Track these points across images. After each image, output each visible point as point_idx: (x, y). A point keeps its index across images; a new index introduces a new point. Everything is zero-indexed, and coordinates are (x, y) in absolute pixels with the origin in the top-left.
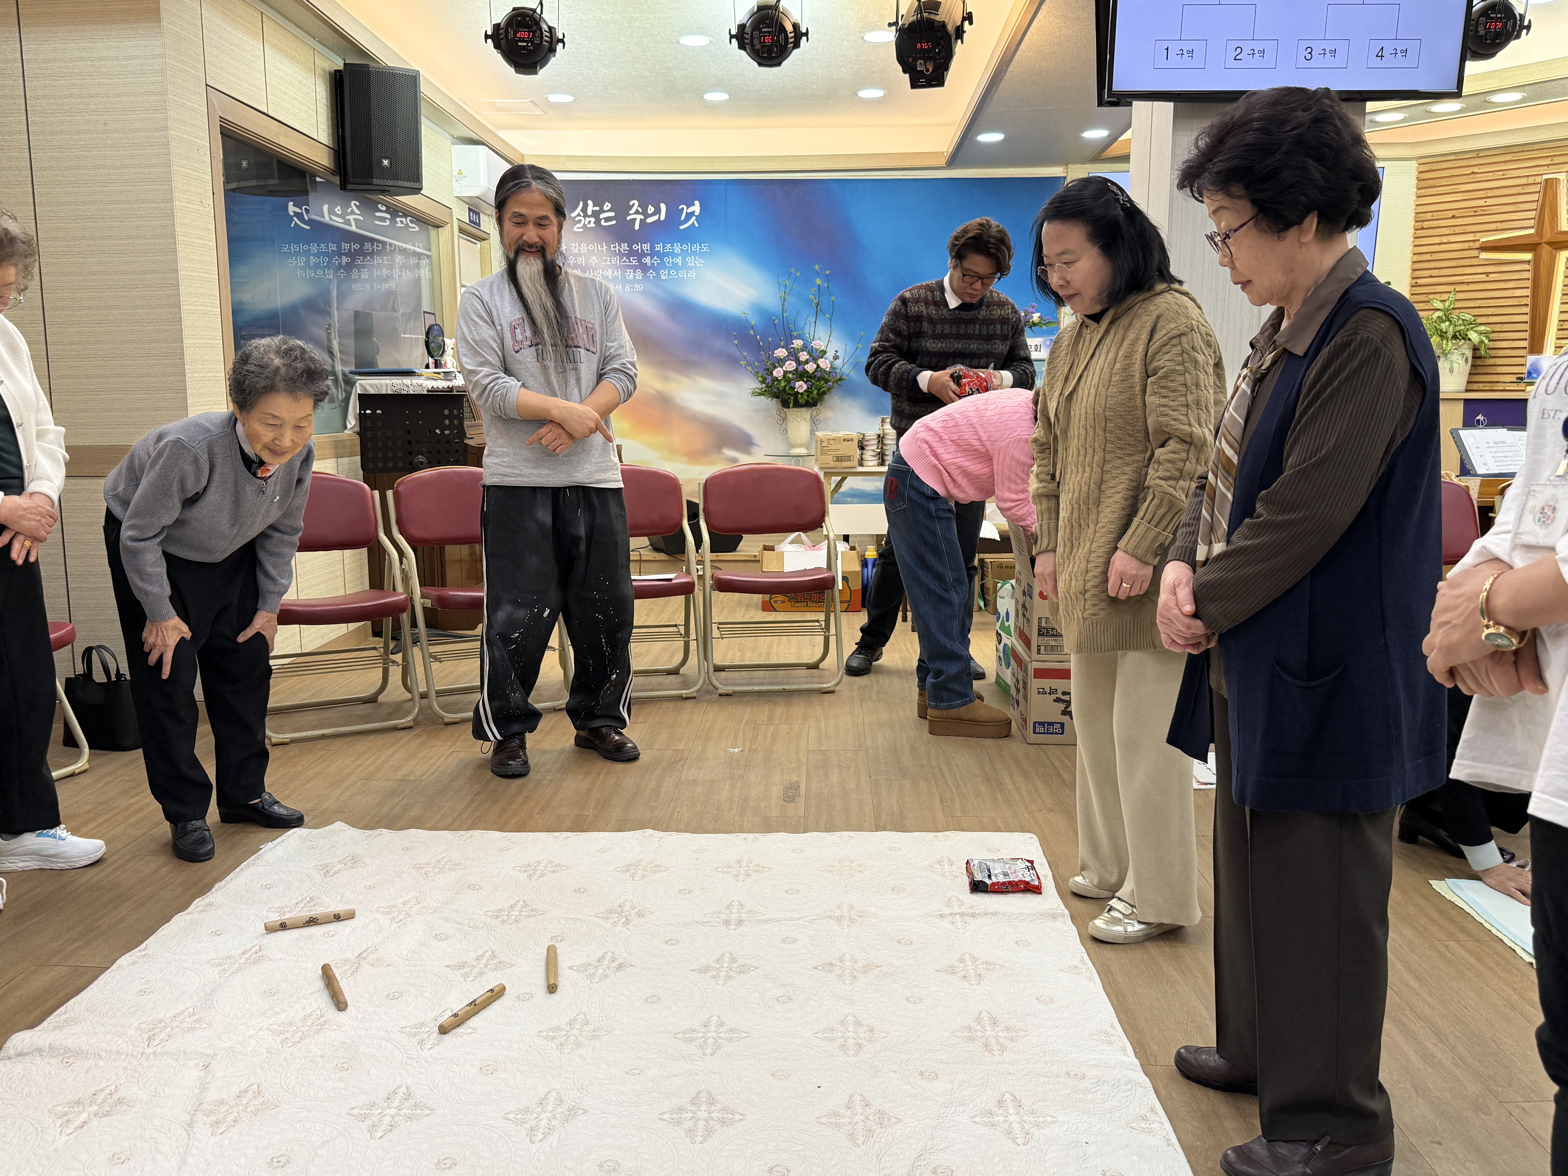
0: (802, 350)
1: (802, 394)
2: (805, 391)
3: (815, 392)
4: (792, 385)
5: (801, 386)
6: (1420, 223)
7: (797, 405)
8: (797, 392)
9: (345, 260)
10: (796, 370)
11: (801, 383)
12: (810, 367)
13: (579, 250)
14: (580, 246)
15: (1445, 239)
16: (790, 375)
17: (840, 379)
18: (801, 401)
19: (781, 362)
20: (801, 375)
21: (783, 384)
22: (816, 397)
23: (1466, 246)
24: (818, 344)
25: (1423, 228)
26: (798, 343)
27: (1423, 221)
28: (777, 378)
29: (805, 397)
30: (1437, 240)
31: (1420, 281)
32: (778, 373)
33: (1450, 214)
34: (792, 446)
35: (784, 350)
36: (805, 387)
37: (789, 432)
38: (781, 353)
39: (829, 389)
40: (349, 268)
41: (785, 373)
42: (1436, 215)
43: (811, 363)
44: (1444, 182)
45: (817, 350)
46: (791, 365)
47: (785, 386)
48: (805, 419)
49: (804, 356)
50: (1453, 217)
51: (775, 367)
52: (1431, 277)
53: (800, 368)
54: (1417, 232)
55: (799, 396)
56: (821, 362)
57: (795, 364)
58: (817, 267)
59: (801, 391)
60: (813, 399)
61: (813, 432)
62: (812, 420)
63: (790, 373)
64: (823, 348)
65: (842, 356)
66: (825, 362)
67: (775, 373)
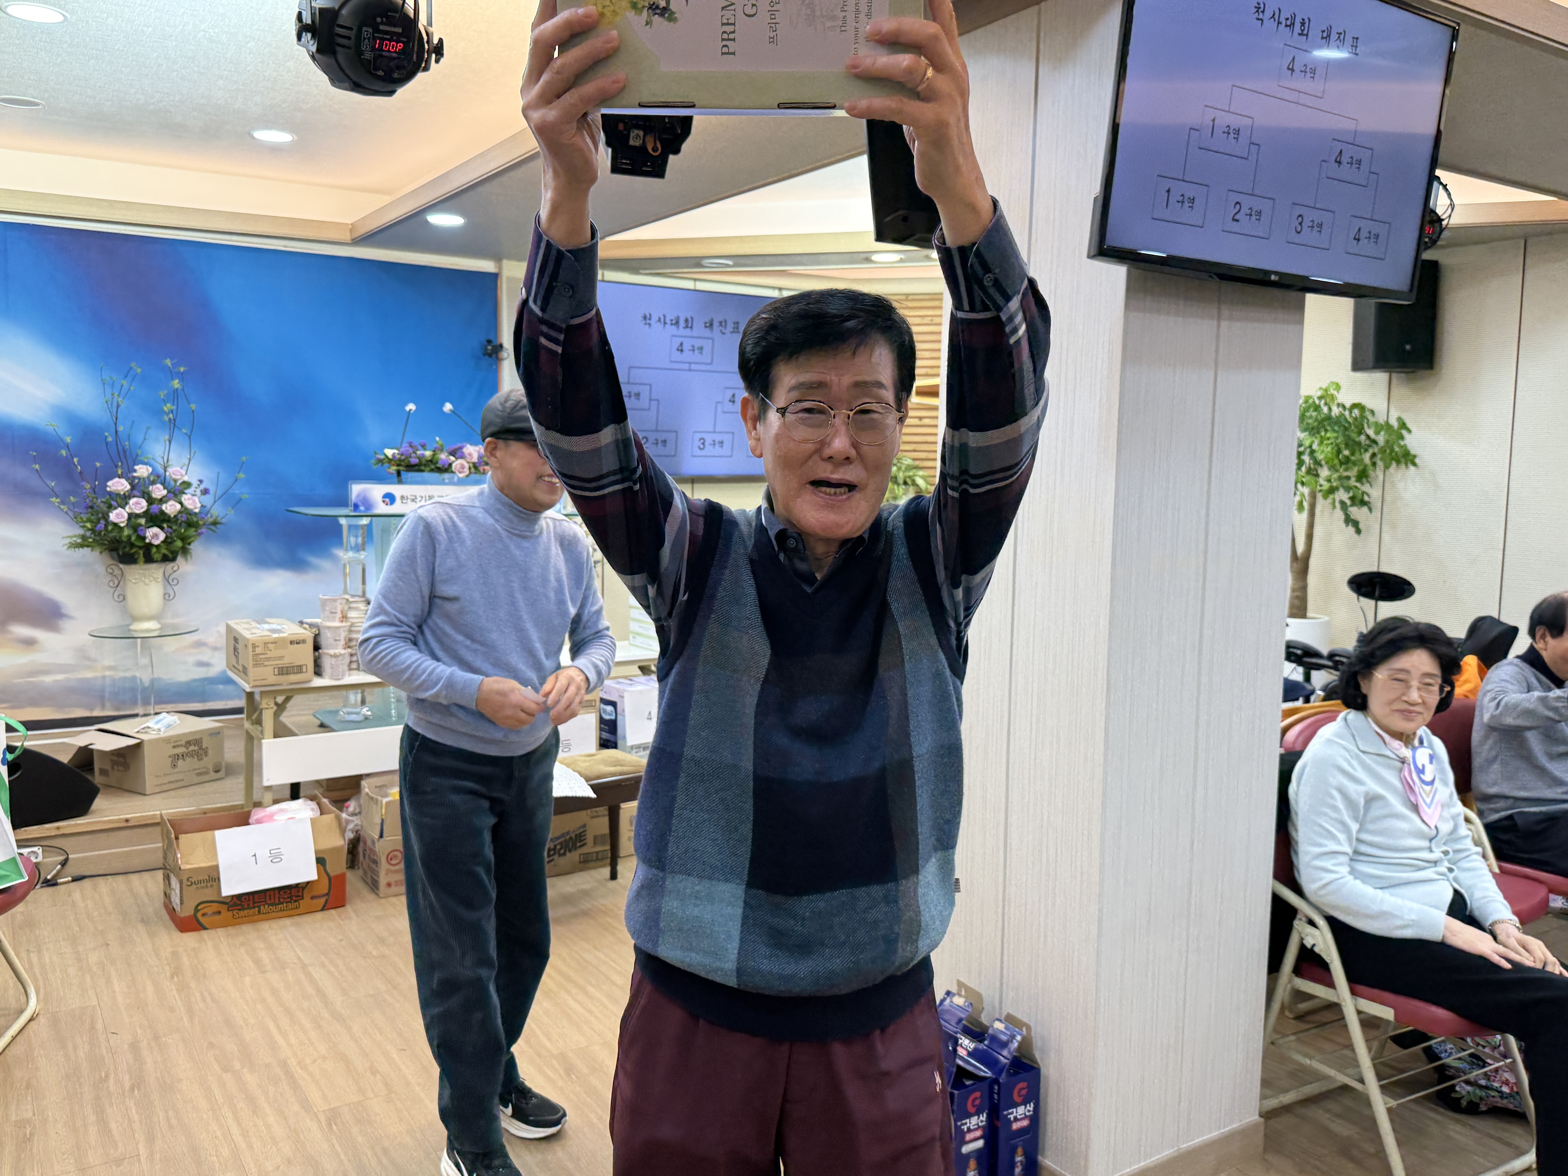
0: (153, 483)
1: (157, 546)
2: (164, 542)
3: (177, 541)
4: (141, 534)
5: (155, 535)
7: (147, 561)
8: (150, 544)
10: (146, 512)
11: (155, 530)
12: (171, 508)
16: (140, 520)
17: (215, 523)
18: (157, 556)
19: (123, 500)
20: (157, 519)
21: (126, 532)
22: (177, 548)
24: (177, 472)
26: (142, 471)
28: (115, 525)
29: (164, 551)
32: (118, 516)
34: (135, 619)
35: (123, 481)
36: (162, 536)
37: (129, 598)
38: (119, 485)
39: (197, 536)
41: (131, 516)
43: (171, 502)
45: (176, 481)
46: (138, 505)
47: (129, 537)
48: (156, 579)
49: (158, 491)
51: (110, 507)
53: (155, 508)
55: (154, 550)
56: (185, 498)
57: (144, 503)
58: (168, 362)
59: (156, 542)
60: (172, 551)
61: (167, 597)
62: (166, 579)
63: (138, 516)
64: (186, 478)
65: (212, 491)
66: (192, 501)
67: (113, 516)
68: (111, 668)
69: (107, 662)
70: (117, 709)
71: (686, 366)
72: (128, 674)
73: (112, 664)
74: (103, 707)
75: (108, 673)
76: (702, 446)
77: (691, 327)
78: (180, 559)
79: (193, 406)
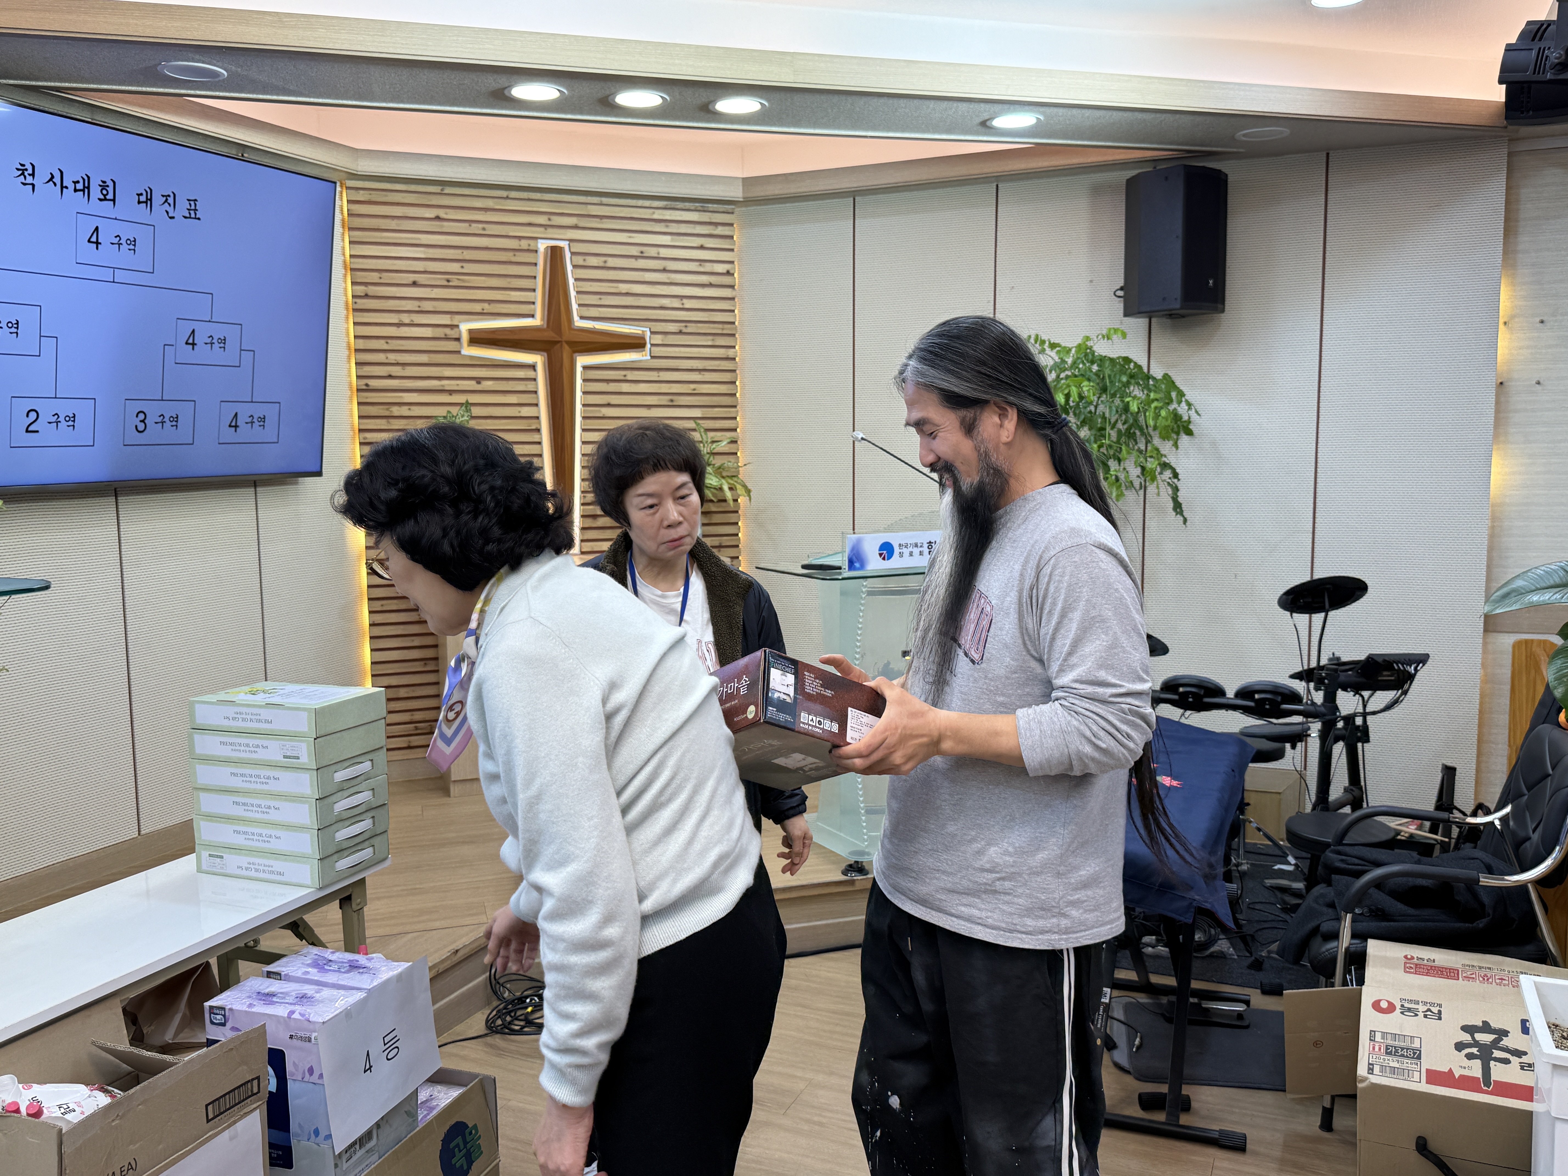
6: (362, 288)
15: (406, 318)
23: (440, 332)
25: (366, 296)
27: (366, 284)
30: (393, 318)
31: (373, 383)
33: (412, 277)
42: (387, 278)
44: (393, 224)
50: (415, 284)
52: (390, 377)
54: (358, 300)
71: (108, 275)
76: (141, 427)
77: (114, 200)
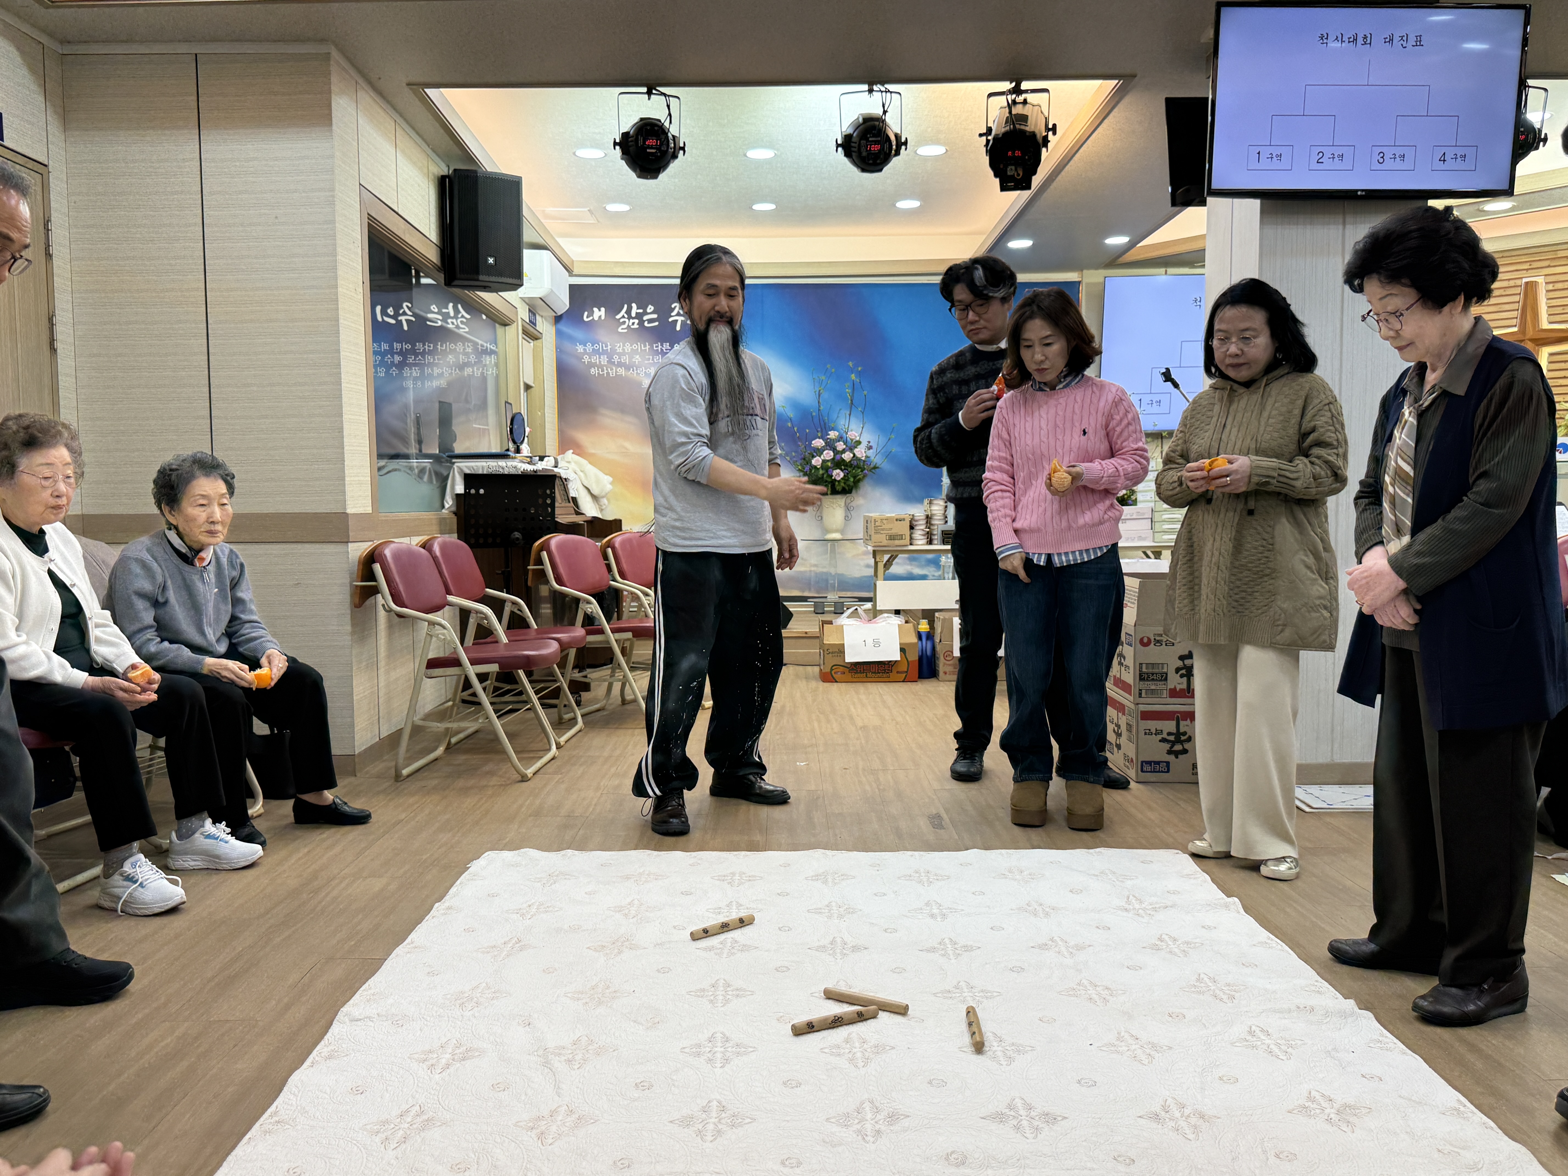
0: (838, 441)
1: (839, 481)
2: (842, 479)
3: (852, 480)
4: (830, 473)
5: (838, 474)
7: (834, 492)
8: (835, 480)
9: (397, 358)
10: (833, 459)
11: (838, 471)
12: (847, 456)
13: (623, 349)
14: (624, 346)
16: (829, 464)
17: (875, 468)
18: (839, 488)
19: (819, 452)
20: (839, 463)
21: (821, 472)
22: (852, 484)
24: (853, 434)
26: (833, 435)
28: (815, 467)
29: (842, 484)
32: (817, 461)
34: (828, 531)
35: (821, 440)
36: (842, 475)
37: (825, 518)
38: (818, 443)
39: (864, 477)
40: (401, 366)
41: (824, 461)
43: (848, 453)
45: (852, 440)
46: (828, 455)
47: (823, 474)
48: (840, 506)
49: (840, 446)
51: (813, 457)
53: (838, 457)
55: (837, 484)
56: (856, 451)
57: (832, 453)
58: (851, 364)
59: (838, 479)
60: (848, 486)
61: (847, 518)
62: (848, 508)
63: (828, 461)
64: (858, 438)
65: (875, 447)
66: (860, 452)
67: (814, 462)
68: (815, 566)
69: (813, 561)
70: (818, 592)
72: (825, 570)
73: (816, 563)
74: (810, 590)
75: (813, 569)
78: (854, 491)
79: (865, 392)
